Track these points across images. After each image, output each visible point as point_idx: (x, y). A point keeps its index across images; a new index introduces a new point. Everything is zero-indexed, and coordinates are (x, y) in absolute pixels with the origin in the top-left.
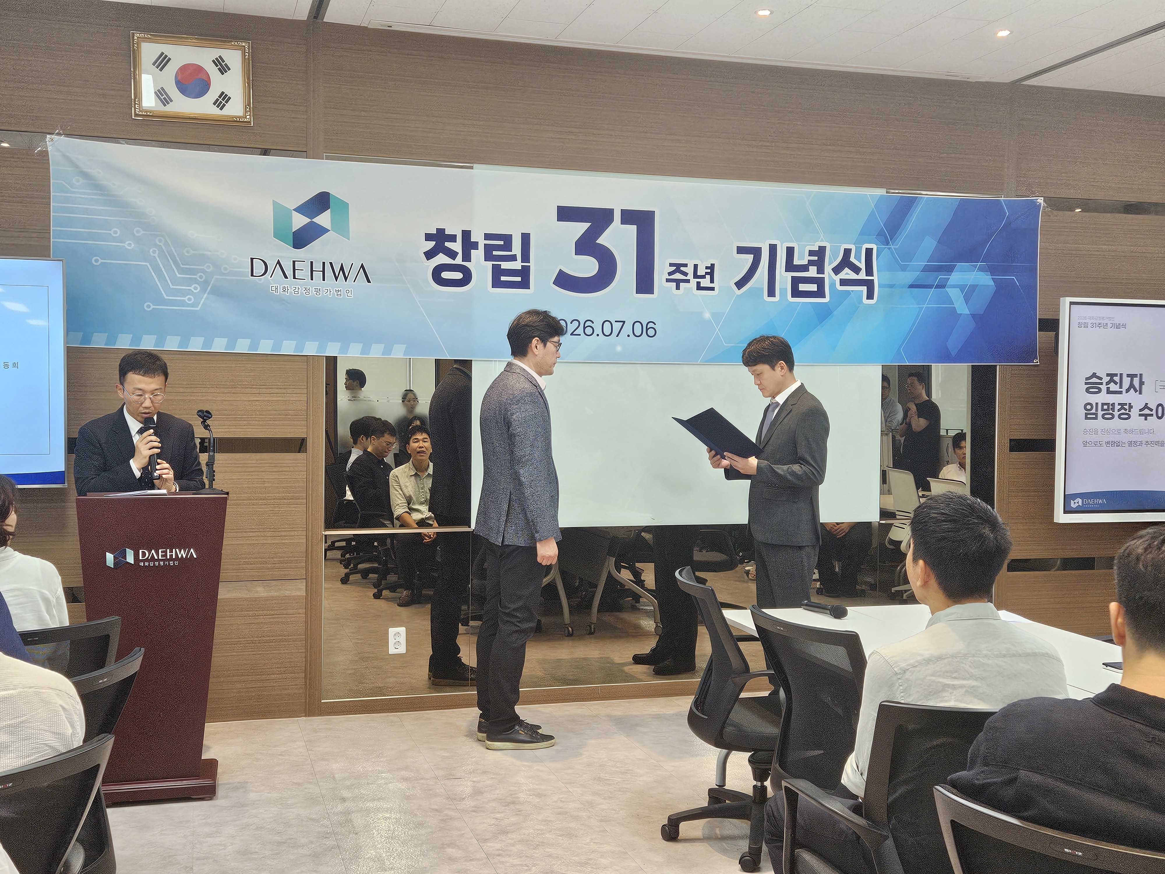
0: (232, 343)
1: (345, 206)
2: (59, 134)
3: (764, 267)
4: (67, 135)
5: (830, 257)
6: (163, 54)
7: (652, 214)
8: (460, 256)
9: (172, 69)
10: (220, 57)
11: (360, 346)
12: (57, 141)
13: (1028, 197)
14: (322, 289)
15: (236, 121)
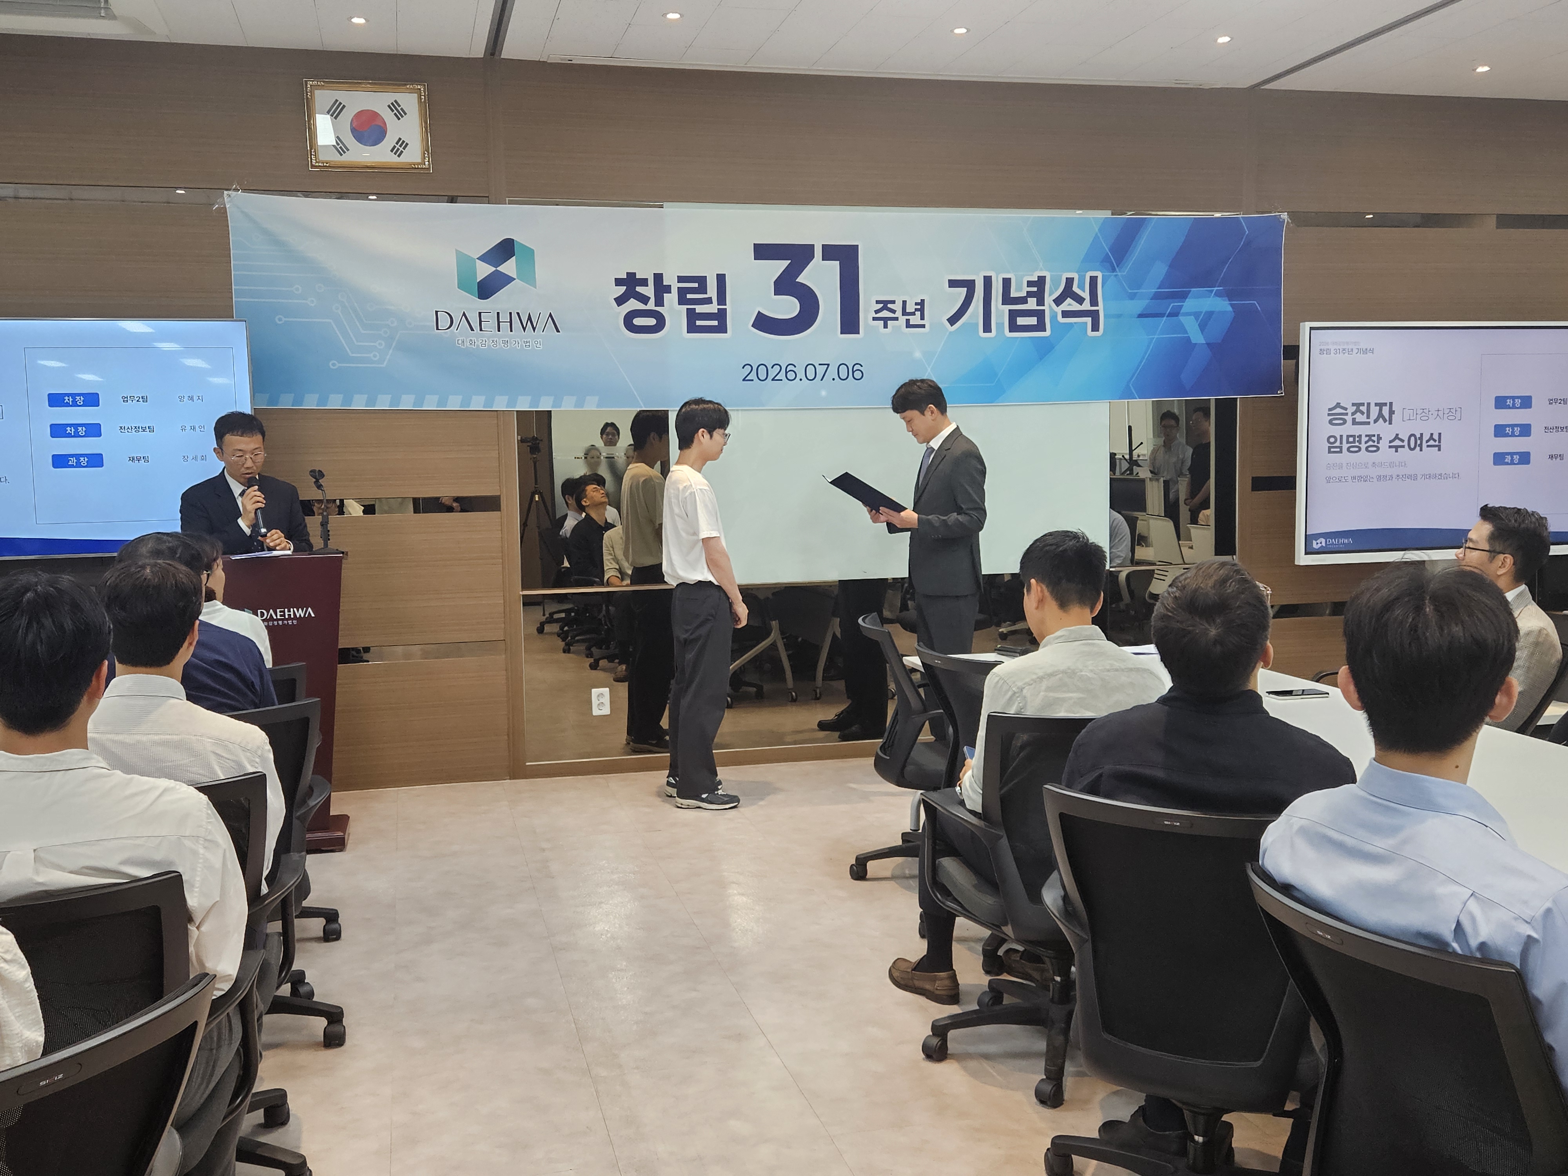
0: (420, 400)
1: (529, 253)
2: (236, 190)
3: (978, 301)
4: (244, 190)
5: (1050, 287)
6: (337, 101)
7: (856, 248)
8: (652, 301)
9: (347, 116)
10: (396, 101)
11: (552, 399)
12: (234, 197)
13: (1270, 212)
14: (510, 341)
15: (415, 168)
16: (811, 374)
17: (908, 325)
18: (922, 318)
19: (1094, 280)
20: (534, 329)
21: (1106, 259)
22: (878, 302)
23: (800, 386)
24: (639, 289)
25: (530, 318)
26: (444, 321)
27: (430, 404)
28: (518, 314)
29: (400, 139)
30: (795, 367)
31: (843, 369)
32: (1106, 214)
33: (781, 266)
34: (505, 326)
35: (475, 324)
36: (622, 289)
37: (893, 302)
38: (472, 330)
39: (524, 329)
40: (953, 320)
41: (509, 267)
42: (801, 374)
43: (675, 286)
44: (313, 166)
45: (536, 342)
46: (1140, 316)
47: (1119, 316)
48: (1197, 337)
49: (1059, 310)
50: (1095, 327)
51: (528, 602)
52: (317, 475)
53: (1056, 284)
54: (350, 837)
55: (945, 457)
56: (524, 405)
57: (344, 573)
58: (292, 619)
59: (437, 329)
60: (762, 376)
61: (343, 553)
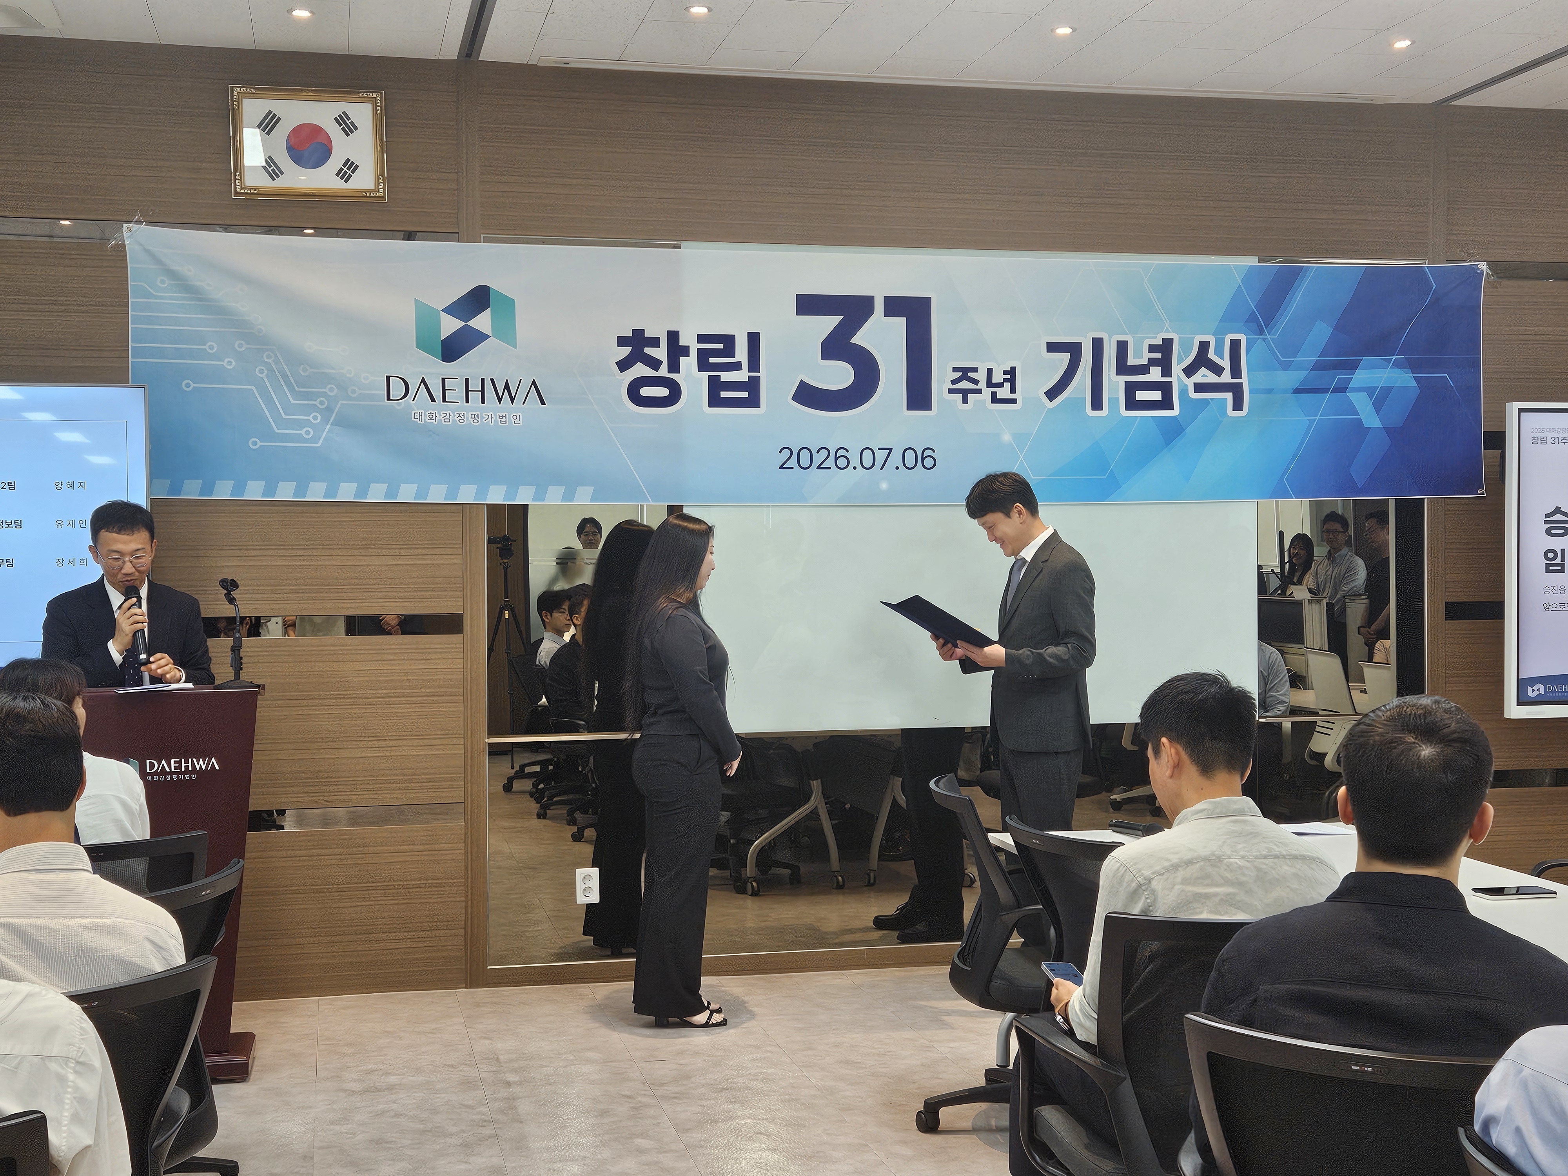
0: (363, 490)
1: (509, 303)
2: (139, 222)
3: (1085, 370)
4: (150, 223)
5: (1179, 353)
6: (270, 112)
7: (928, 300)
8: (664, 367)
9: (282, 132)
10: (344, 113)
11: (532, 489)
12: (136, 231)
13: (1465, 261)
14: (481, 416)
15: (366, 197)
16: (868, 462)
17: (995, 399)
18: (1013, 390)
19: (1235, 345)
20: (512, 400)
21: (1252, 319)
22: (955, 370)
23: (852, 477)
24: (647, 350)
25: (507, 387)
26: (397, 389)
27: (377, 494)
28: (492, 380)
29: (348, 160)
30: (848, 451)
31: (910, 455)
32: (1252, 261)
33: (829, 323)
34: (475, 396)
35: (437, 394)
36: (626, 351)
37: (975, 370)
38: (433, 400)
39: (500, 400)
40: (1052, 394)
41: (482, 322)
42: (855, 461)
43: (694, 347)
44: (237, 193)
45: (515, 417)
46: (1297, 391)
47: (1269, 391)
48: (1371, 420)
49: (1190, 382)
50: (1238, 405)
51: (496, 751)
52: (230, 586)
53: (1186, 348)
54: (256, 1063)
55: (1042, 570)
56: (497, 496)
57: (260, 713)
58: (190, 773)
59: (389, 399)
60: (805, 462)
61: (258, 686)
